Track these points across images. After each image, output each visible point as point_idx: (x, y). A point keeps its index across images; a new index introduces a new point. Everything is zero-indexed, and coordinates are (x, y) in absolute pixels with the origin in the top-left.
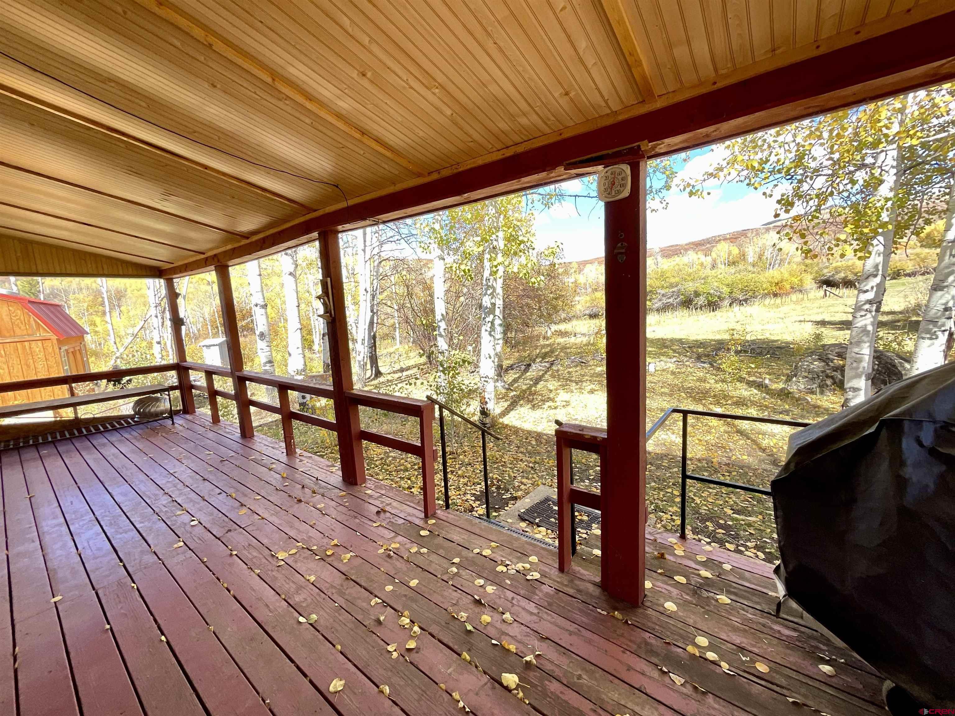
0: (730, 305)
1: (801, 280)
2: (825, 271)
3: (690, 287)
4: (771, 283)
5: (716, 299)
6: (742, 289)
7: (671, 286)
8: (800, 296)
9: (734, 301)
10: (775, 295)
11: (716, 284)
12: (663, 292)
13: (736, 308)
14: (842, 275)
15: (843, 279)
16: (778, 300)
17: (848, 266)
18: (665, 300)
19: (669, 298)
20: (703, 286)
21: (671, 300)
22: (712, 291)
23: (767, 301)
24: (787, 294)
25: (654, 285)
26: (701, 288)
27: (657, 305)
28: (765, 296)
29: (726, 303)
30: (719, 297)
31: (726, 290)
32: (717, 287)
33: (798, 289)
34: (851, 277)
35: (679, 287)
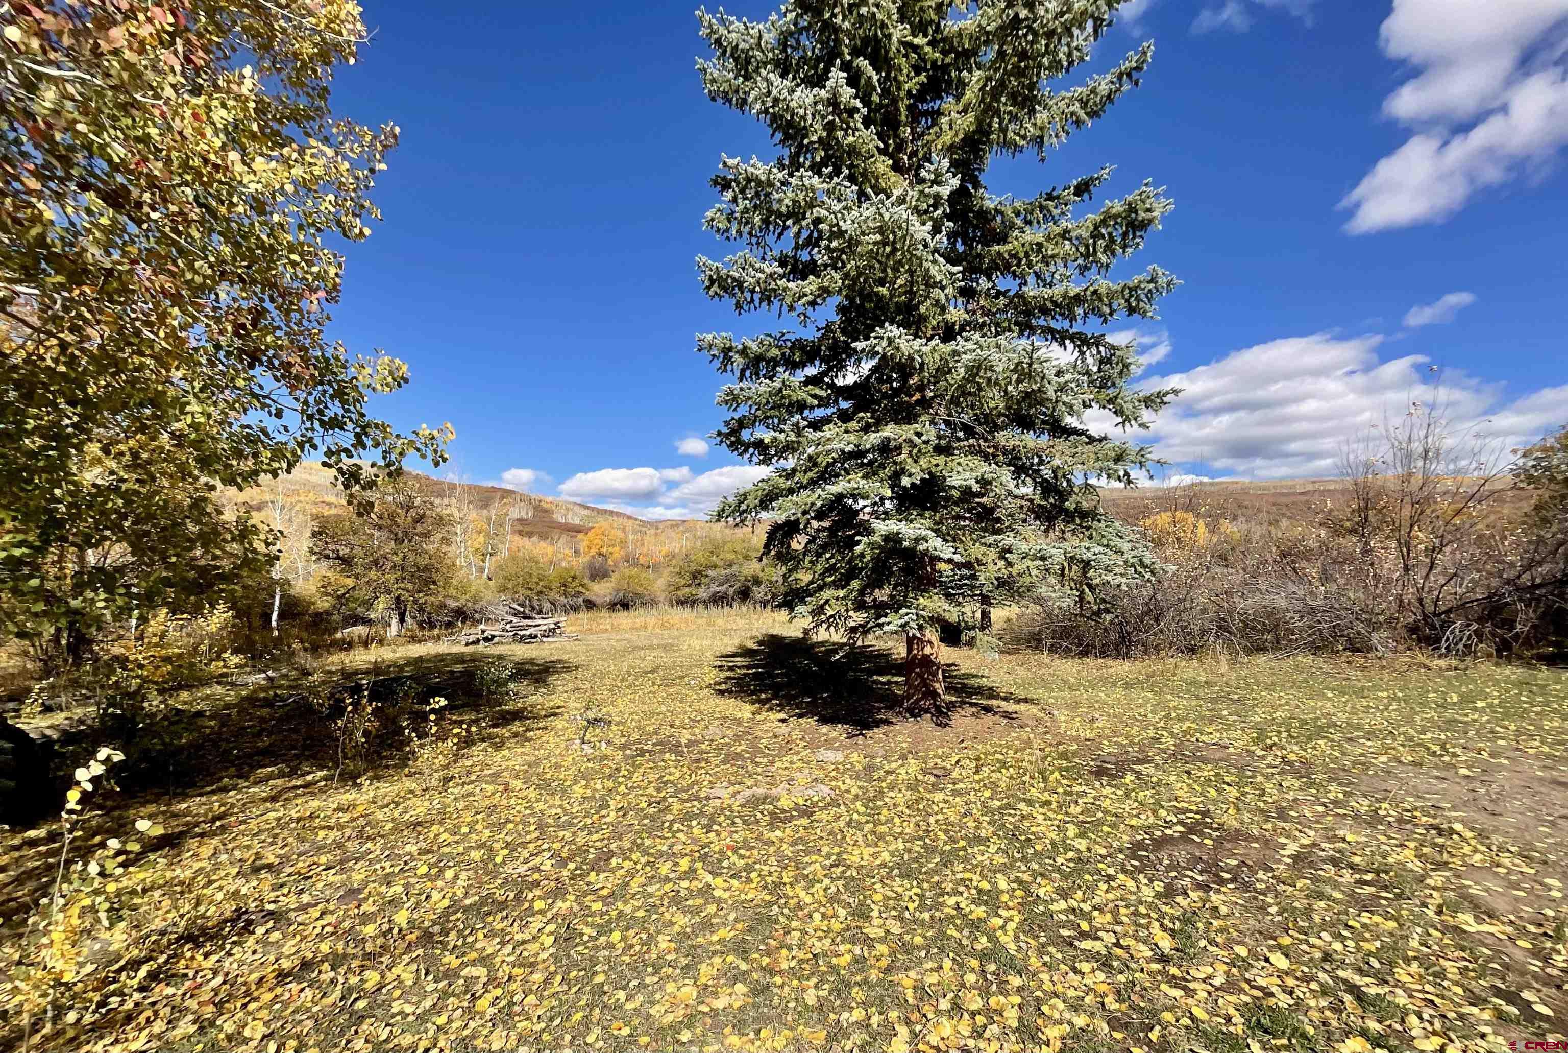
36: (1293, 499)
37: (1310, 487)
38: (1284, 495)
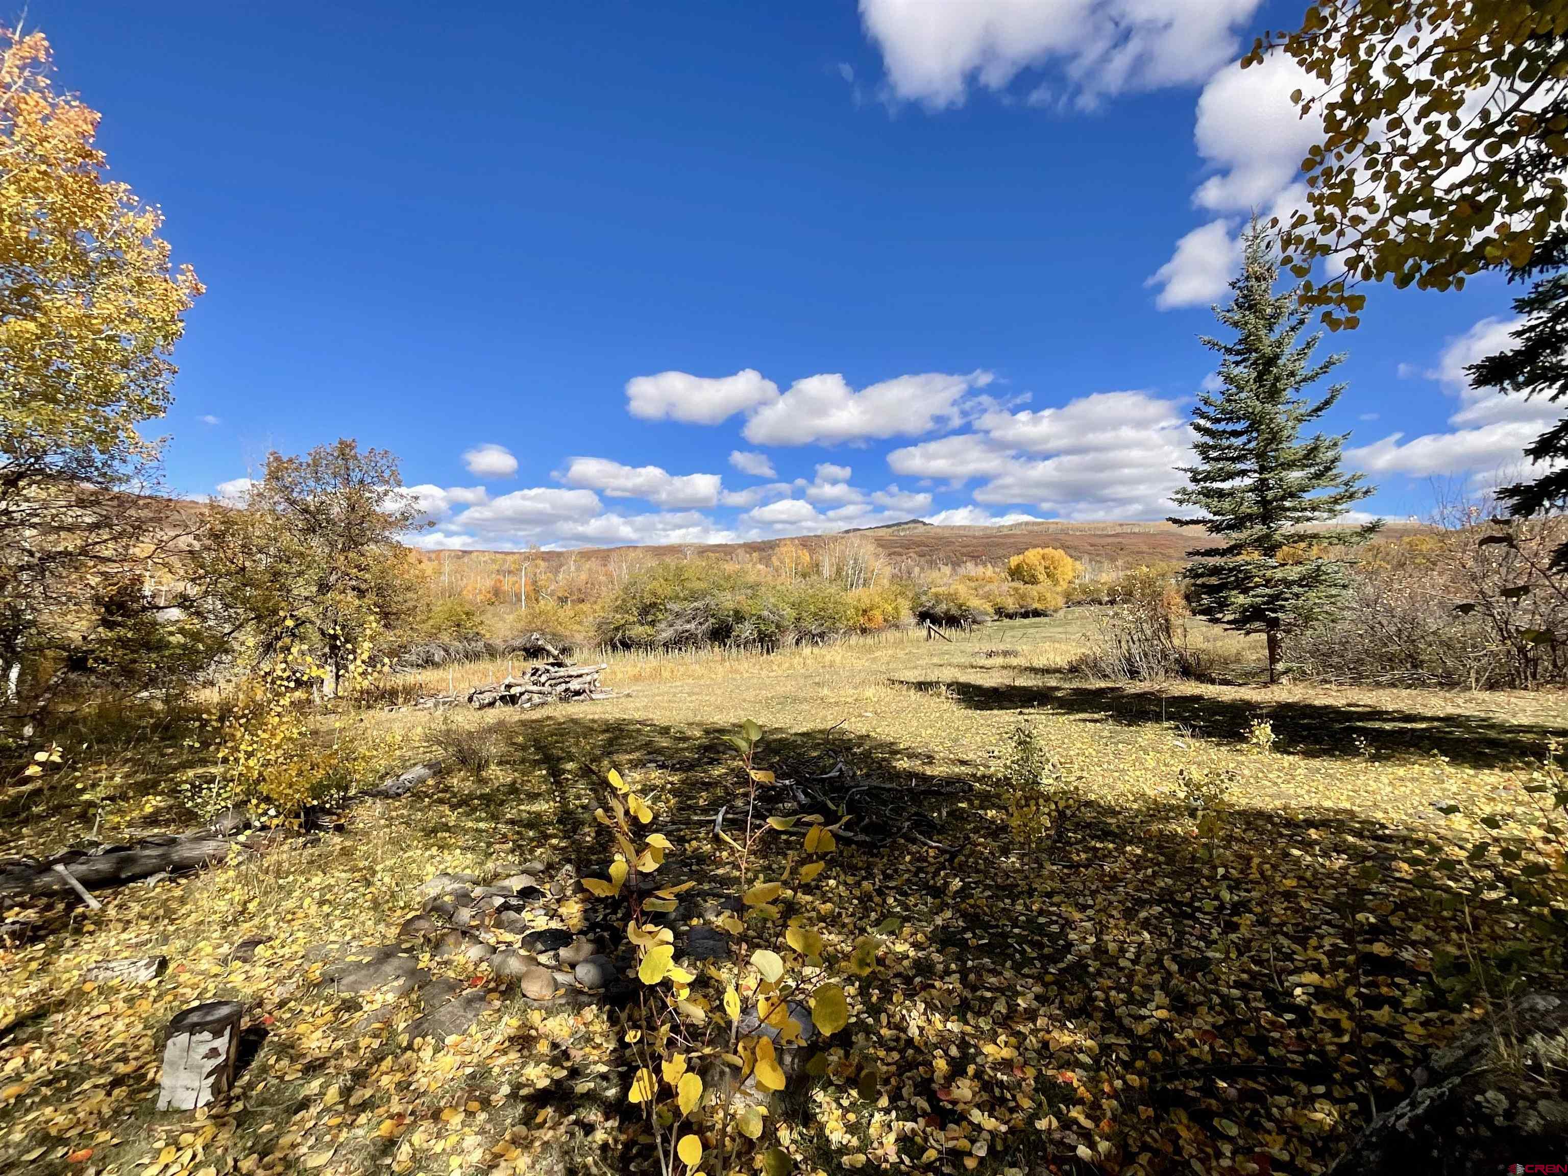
0: (797, 643)
1: (896, 609)
2: (924, 598)
3: (728, 601)
4: (857, 609)
5: (773, 628)
6: (816, 614)
7: (693, 596)
8: (898, 635)
9: (805, 636)
10: (864, 631)
11: (772, 600)
12: (676, 607)
13: (807, 650)
14: (944, 607)
15: (946, 613)
16: (869, 640)
17: (950, 594)
18: (680, 626)
19: (689, 622)
20: (750, 602)
21: (691, 626)
22: (766, 613)
23: (854, 640)
24: (879, 630)
25: (660, 591)
26: (746, 606)
27: (664, 635)
28: (850, 630)
29: (790, 638)
30: (778, 626)
31: (789, 613)
32: (775, 606)
33: (893, 624)
34: (954, 611)
35: (708, 599)
36: (1110, 540)
37: (1119, 530)
38: (1100, 536)
